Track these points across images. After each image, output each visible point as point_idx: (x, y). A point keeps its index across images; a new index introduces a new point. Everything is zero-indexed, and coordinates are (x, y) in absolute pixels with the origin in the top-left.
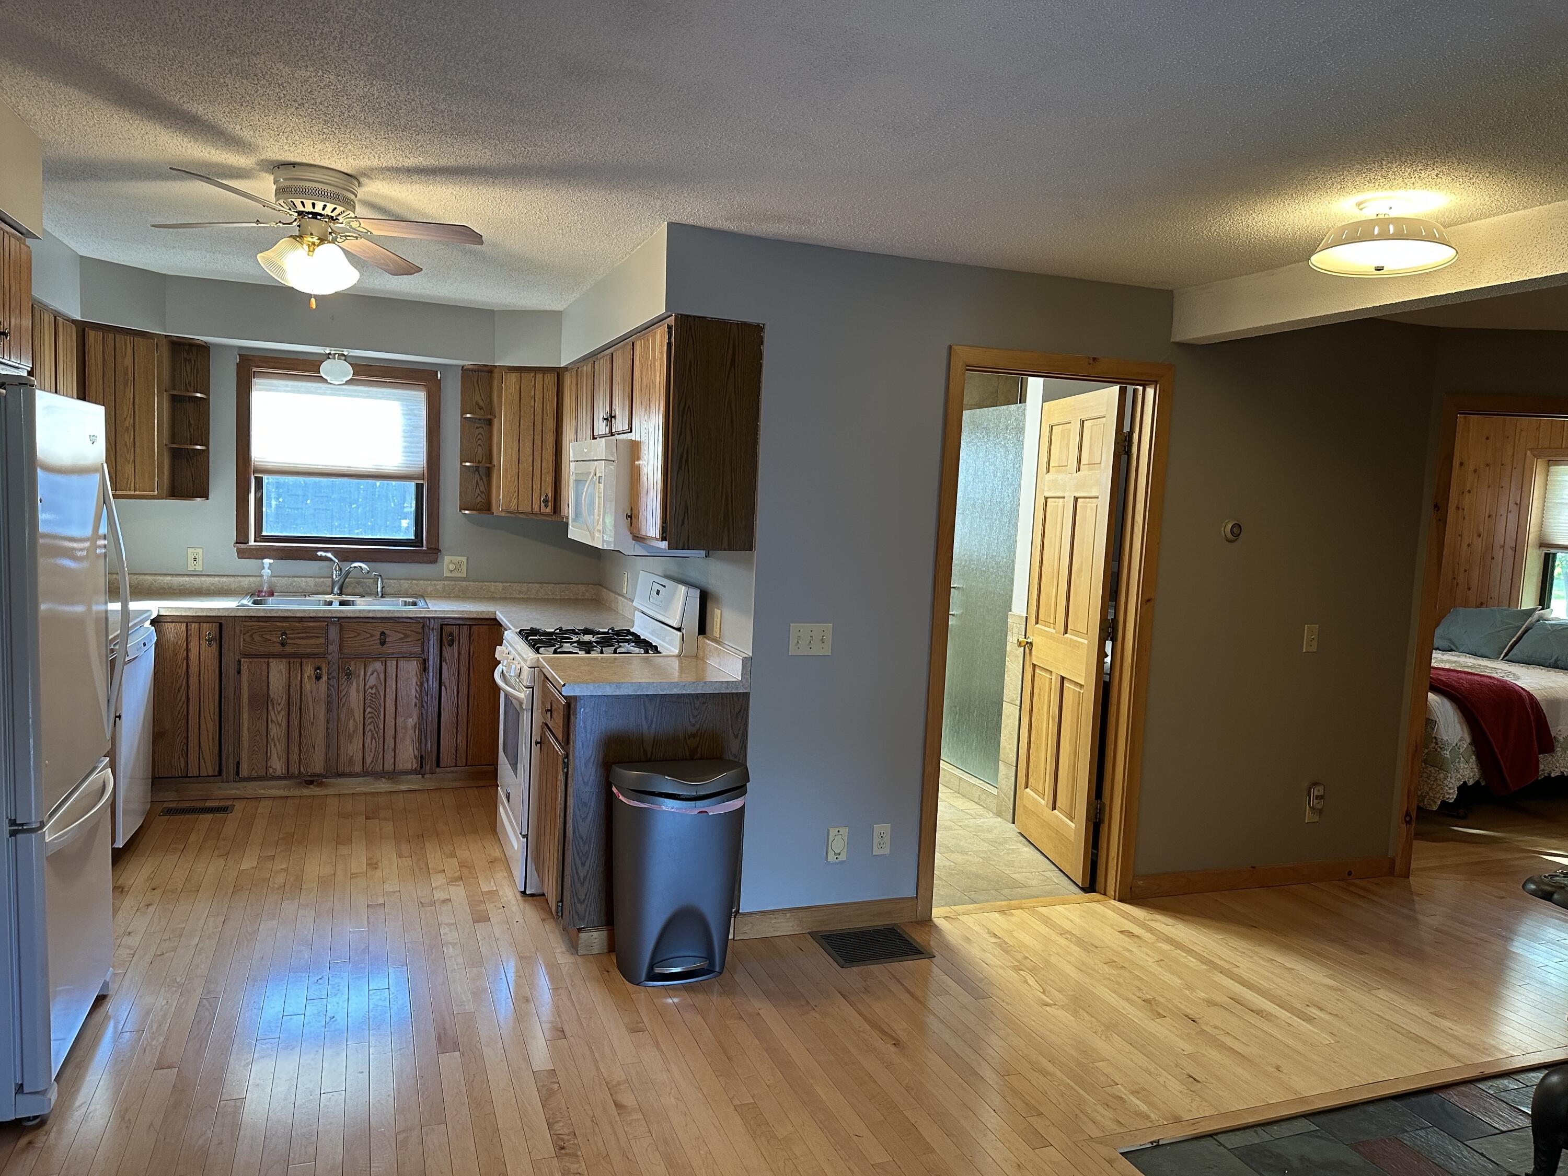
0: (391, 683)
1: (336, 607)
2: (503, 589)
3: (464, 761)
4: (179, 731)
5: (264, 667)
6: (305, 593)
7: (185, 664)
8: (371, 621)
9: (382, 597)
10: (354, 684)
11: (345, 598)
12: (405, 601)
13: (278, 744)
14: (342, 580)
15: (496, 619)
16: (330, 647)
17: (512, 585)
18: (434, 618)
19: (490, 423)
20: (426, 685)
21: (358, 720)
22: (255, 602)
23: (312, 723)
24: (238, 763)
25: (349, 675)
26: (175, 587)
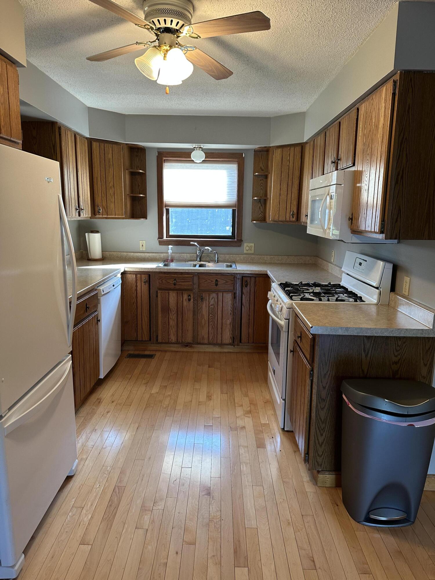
0: (220, 303)
1: (197, 268)
2: (270, 259)
3: (252, 341)
4: (134, 321)
5: (167, 294)
6: (186, 261)
7: (135, 292)
8: (211, 274)
9: (217, 262)
10: (205, 303)
11: (202, 263)
12: (227, 265)
13: (173, 328)
14: (201, 255)
15: (267, 274)
16: (194, 286)
17: (275, 256)
18: (239, 273)
19: (266, 177)
20: (235, 305)
21: (206, 319)
22: (165, 265)
23: (187, 320)
24: (157, 336)
25: (202, 299)
26: (135, 258)
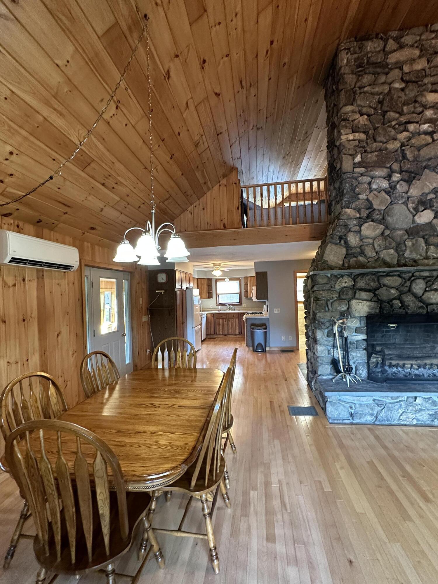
0: (235, 322)
1: (228, 312)
4: (209, 328)
5: (219, 320)
6: (225, 310)
7: (210, 320)
8: (232, 313)
9: (234, 310)
11: (230, 310)
12: (237, 311)
13: (221, 330)
16: (227, 317)
19: (247, 284)
21: (231, 327)
22: (218, 312)
23: (225, 328)
24: (217, 333)
25: (229, 321)
26: (209, 310)
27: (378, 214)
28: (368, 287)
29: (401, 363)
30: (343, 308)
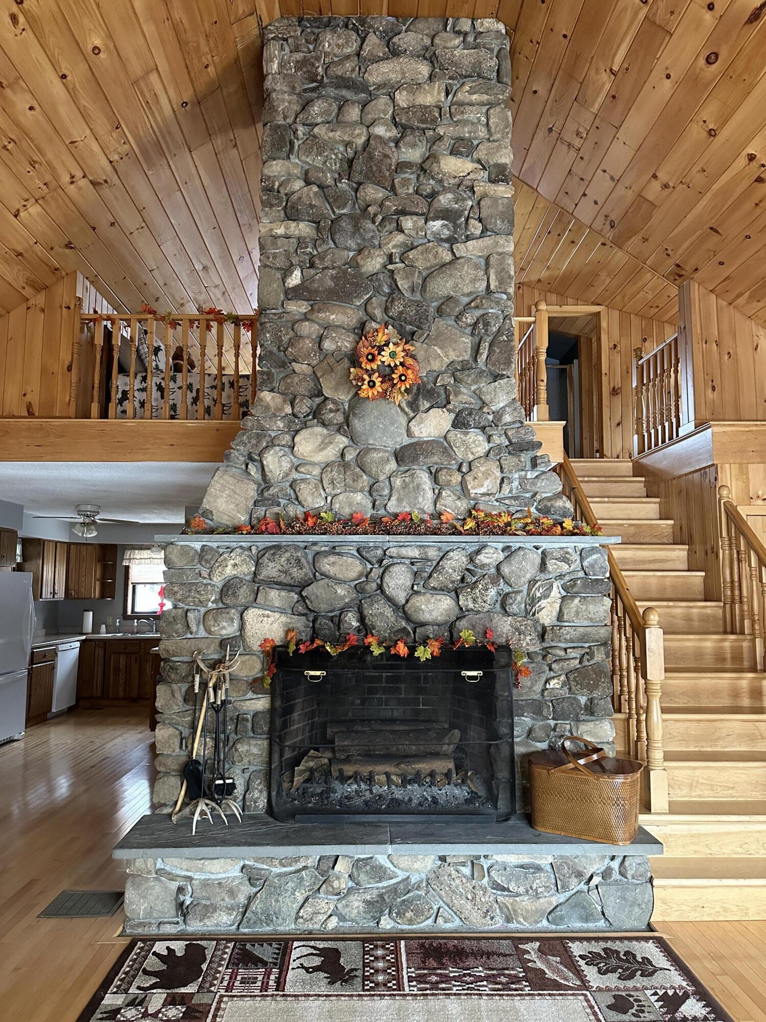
27: (331, 411)
28: (283, 578)
29: (365, 770)
30: (224, 628)
